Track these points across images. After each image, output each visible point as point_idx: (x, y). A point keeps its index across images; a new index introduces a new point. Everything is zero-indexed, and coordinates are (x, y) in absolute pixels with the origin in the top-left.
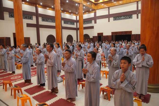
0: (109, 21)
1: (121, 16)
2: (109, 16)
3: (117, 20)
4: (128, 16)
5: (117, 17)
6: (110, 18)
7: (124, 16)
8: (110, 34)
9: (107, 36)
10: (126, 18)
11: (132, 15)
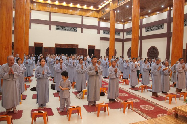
0: (50, 29)
1: (65, 27)
2: (50, 23)
3: (61, 30)
4: (72, 28)
5: (61, 26)
6: (52, 26)
7: (68, 27)
8: (54, 46)
9: (49, 47)
10: (70, 30)
11: (77, 28)
